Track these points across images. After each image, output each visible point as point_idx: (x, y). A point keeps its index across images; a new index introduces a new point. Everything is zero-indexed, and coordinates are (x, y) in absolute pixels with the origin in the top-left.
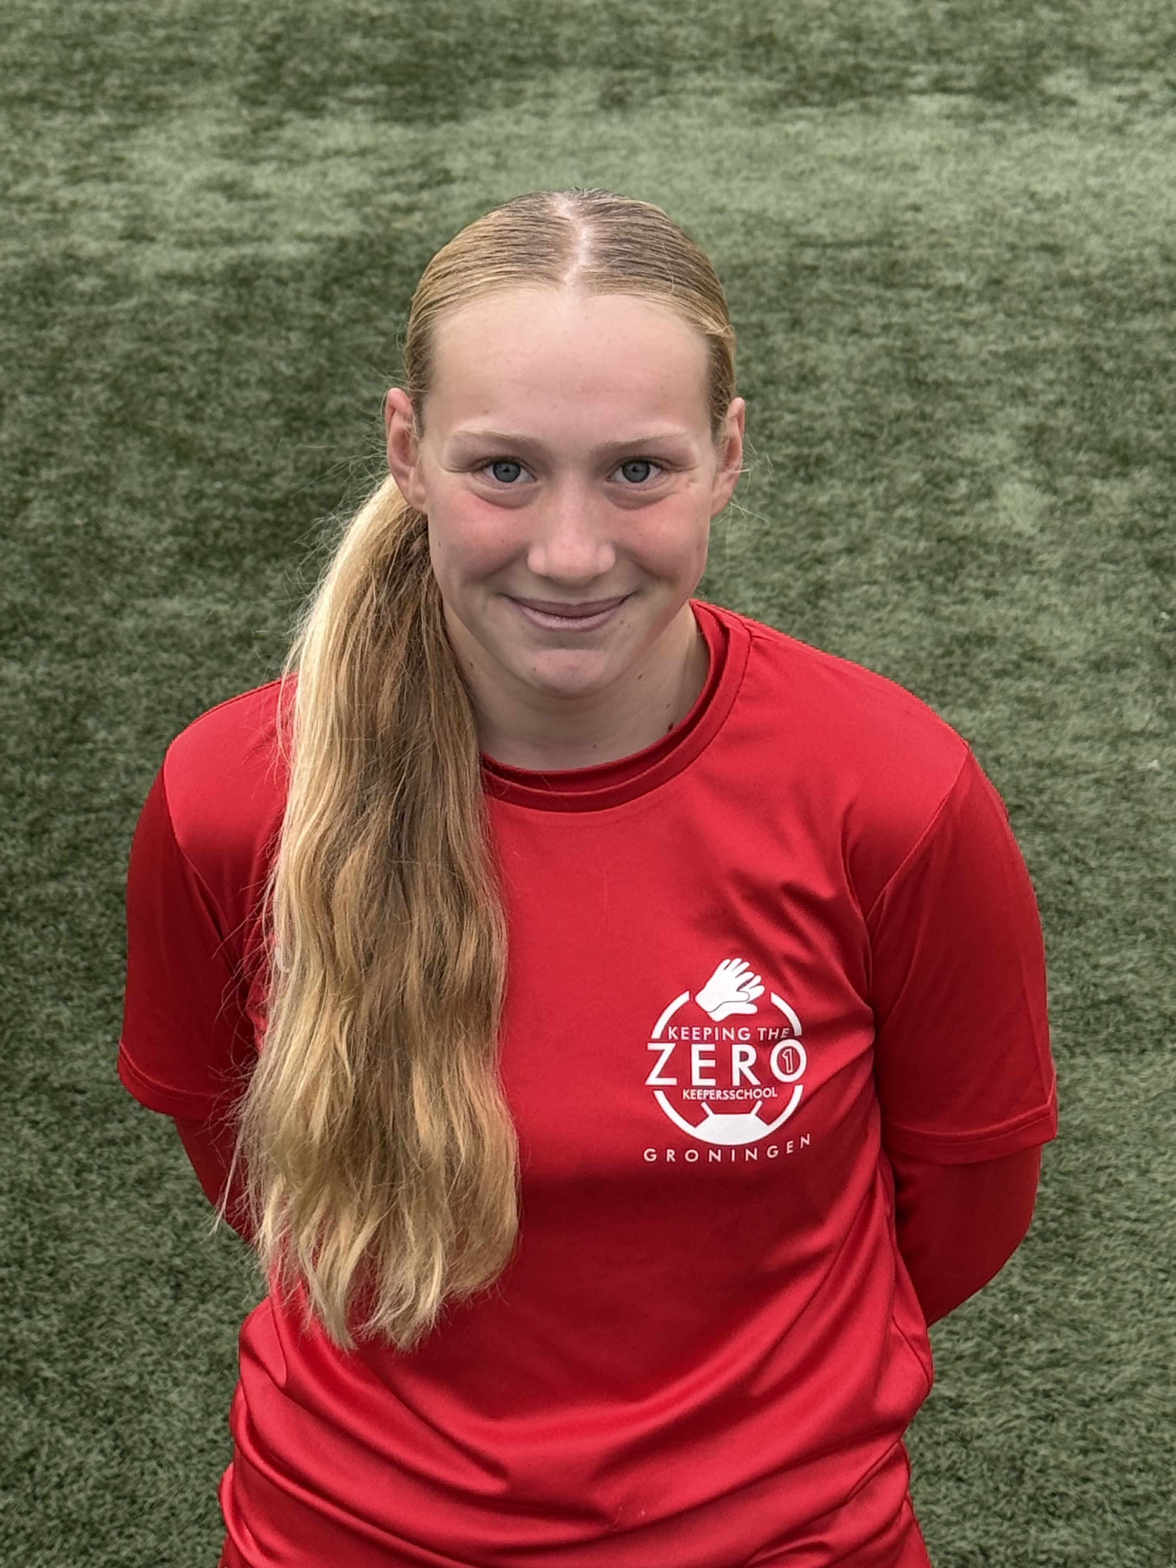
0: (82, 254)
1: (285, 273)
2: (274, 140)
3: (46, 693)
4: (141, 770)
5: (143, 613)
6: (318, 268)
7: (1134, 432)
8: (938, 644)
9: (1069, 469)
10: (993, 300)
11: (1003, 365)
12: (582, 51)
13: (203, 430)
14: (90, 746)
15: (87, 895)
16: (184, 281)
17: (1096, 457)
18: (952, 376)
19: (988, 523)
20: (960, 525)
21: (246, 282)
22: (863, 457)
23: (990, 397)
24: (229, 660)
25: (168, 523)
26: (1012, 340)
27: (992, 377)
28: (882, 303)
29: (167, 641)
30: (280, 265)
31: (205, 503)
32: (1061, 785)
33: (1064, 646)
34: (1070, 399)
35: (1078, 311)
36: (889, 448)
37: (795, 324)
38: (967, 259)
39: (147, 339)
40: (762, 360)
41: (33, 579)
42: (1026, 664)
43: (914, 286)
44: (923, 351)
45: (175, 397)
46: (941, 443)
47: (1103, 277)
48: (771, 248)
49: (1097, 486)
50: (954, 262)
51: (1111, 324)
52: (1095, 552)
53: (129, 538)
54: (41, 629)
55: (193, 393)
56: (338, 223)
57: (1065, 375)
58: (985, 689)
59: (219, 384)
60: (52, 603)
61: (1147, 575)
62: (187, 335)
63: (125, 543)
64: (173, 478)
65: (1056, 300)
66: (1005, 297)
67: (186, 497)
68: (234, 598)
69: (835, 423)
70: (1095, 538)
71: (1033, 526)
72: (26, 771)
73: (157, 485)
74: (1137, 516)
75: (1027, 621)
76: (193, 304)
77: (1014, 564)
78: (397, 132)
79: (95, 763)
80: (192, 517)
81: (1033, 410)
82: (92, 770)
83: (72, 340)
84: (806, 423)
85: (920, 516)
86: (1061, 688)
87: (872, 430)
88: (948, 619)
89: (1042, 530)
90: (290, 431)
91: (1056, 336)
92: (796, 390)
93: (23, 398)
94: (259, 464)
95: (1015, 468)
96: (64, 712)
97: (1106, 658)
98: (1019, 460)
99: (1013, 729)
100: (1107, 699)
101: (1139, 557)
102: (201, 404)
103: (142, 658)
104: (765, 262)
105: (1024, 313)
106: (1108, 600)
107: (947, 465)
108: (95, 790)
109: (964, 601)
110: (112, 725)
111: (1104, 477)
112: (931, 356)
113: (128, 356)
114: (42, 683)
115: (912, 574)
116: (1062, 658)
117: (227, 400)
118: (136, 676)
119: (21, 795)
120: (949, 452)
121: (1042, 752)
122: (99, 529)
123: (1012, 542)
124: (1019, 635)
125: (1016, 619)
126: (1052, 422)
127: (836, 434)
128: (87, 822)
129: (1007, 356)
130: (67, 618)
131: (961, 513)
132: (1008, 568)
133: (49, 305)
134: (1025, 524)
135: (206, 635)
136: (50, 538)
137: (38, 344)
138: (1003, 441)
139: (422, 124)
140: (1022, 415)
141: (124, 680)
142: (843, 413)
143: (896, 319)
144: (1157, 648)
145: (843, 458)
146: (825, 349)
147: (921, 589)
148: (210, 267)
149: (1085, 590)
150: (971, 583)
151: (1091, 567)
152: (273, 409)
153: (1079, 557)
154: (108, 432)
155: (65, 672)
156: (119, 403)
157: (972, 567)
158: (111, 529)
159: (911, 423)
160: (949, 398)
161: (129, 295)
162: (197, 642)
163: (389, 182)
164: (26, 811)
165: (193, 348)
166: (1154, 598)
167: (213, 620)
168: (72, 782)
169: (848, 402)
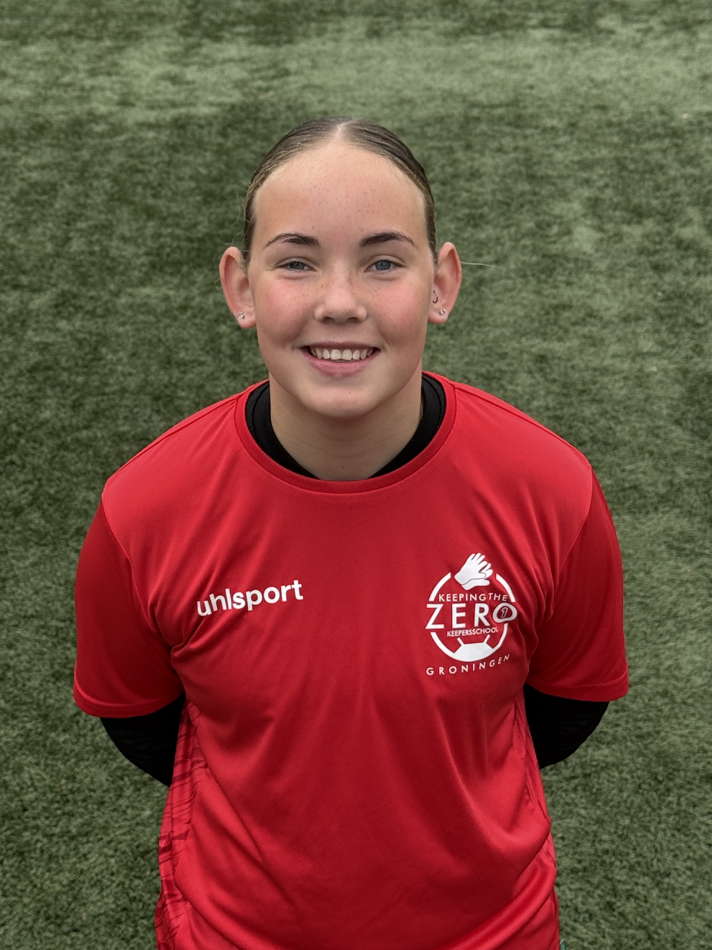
0: (98, 113)
1: (203, 122)
2: (197, 54)
3: (80, 336)
4: (130, 374)
5: (131, 295)
6: (220, 120)
7: (644, 201)
8: (543, 309)
9: (610, 220)
10: (572, 134)
11: (576, 167)
12: (357, 7)
13: (161, 203)
14: (103, 362)
15: (103, 437)
16: (150, 126)
17: (624, 214)
18: (550, 172)
19: (569, 247)
20: (554, 249)
21: (182, 127)
22: (503, 214)
23: (570, 183)
24: (175, 319)
25: (142, 250)
26: (581, 154)
27: (570, 173)
28: (514, 136)
29: (143, 309)
30: (200, 118)
31: (162, 240)
32: (606, 379)
33: (608, 309)
34: (611, 184)
35: (616, 139)
36: (517, 210)
37: (468, 147)
38: (558, 113)
39: (131, 156)
40: (451, 165)
41: (73, 278)
42: (588, 319)
43: (530, 127)
44: (535, 160)
45: (146, 185)
46: (544, 207)
47: (629, 122)
48: (455, 108)
49: (625, 228)
50: (551, 114)
51: (633, 146)
52: (624, 262)
53: (123, 257)
54: (78, 303)
55: (155, 184)
56: (230, 96)
57: (609, 172)
58: (566, 331)
59: (169, 178)
60: (84, 290)
61: (651, 273)
62: (152, 154)
63: (121, 260)
64: (145, 227)
65: (603, 134)
66: (577, 133)
67: (152, 237)
68: (177, 287)
69: (489, 197)
70: (623, 255)
71: (592, 248)
72: (71, 374)
73: (138, 230)
74: (647, 244)
75: (589, 297)
76: (155, 138)
77: (582, 268)
78: (260, 50)
79: (106, 371)
80: (155, 246)
81: (592, 190)
82: (105, 374)
83: (93, 156)
84: (474, 197)
85: (533, 244)
86: (605, 331)
87: (508, 200)
88: (547, 296)
89: (597, 251)
90: (206, 202)
91: (604, 152)
92: (468, 180)
93: (67, 187)
94: (190, 219)
95: (582, 219)
96: (90, 345)
97: (629, 315)
98: (585, 216)
99: (581, 352)
100: (630, 336)
101: (647, 264)
102: (159, 189)
103: (130, 317)
104: (453, 115)
105: (588, 141)
106: (631, 286)
107: (547, 218)
108: (107, 384)
109: (556, 287)
110: (115, 352)
111: (629, 223)
112: (539, 163)
113: (121, 165)
114: (79, 331)
115: (529, 273)
116: (607, 315)
117: (173, 187)
118: (128, 327)
119: (68, 387)
120: (548, 211)
121: (595, 363)
122: (107, 252)
123: (581, 257)
124: (584, 304)
125: (582, 296)
126: (602, 196)
127: (490, 203)
128: (103, 401)
129: (579, 162)
130: (92, 298)
131: (555, 242)
132: (579, 270)
133: (80, 138)
134: (588, 248)
135: (163, 306)
136: (82, 257)
137: (75, 159)
138: (576, 206)
139: (273, 45)
140: (586, 192)
141: (121, 330)
142: (494, 192)
143: (522, 143)
144: (656, 310)
145: (493, 215)
146: (484, 160)
147: (533, 281)
148: (164, 119)
149: (619, 281)
150: (560, 278)
151: (622, 269)
152: (197, 191)
153: (616, 264)
154: (111, 203)
155: (91, 325)
156: (117, 188)
157: (560, 270)
158: (113, 253)
159: (528, 197)
160: (547, 183)
161: (122, 134)
162: (159, 310)
163: (257, 75)
164: (71, 395)
165: (155, 160)
166: (655, 285)
167: (166, 298)
168: (95, 381)
169: (495, 187)
